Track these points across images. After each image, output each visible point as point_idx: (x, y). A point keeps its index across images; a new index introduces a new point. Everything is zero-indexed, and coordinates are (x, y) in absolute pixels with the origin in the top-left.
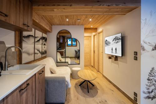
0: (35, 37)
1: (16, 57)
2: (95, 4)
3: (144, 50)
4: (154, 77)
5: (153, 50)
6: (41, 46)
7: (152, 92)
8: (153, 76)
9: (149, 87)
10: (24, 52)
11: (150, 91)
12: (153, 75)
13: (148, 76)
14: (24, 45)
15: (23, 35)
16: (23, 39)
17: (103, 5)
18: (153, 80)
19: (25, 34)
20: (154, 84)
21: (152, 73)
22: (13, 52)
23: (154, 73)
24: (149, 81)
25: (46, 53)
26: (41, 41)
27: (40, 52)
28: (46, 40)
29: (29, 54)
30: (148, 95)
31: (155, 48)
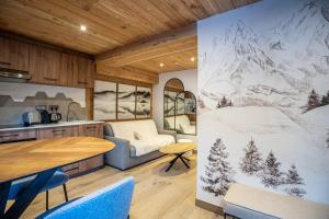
0: (117, 93)
3: (203, 107)
5: (219, 107)
7: (216, 181)
8: (218, 155)
9: (211, 172)
10: (96, 109)
11: (213, 179)
12: (219, 152)
13: (210, 153)
14: (96, 102)
15: (95, 92)
18: (218, 161)
19: (97, 89)
20: (219, 169)
21: (217, 149)
22: (83, 108)
23: (220, 150)
24: (212, 163)
25: (148, 114)
26: (133, 98)
27: (129, 110)
28: (148, 95)
29: (105, 112)
30: (209, 185)
31: (224, 103)
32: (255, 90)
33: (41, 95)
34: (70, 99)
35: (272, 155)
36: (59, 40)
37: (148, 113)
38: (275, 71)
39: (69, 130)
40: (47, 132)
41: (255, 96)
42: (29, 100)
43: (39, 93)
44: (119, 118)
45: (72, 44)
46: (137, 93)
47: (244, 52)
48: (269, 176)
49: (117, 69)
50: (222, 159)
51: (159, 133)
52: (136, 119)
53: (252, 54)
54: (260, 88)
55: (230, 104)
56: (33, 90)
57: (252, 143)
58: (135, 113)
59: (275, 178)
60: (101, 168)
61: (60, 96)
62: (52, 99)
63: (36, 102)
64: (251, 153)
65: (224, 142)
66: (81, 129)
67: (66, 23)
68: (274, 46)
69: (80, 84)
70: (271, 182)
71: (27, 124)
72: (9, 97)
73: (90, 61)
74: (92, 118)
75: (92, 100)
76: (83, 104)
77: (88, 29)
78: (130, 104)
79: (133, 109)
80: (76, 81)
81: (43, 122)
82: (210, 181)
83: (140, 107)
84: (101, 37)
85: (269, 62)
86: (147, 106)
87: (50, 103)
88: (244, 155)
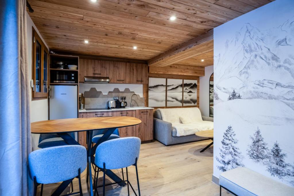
0: (167, 86)
1: (144, 102)
2: (174, 53)
3: (217, 98)
4: (231, 142)
5: (230, 99)
6: (182, 94)
7: (228, 163)
8: (229, 140)
9: (224, 155)
10: (150, 99)
11: (226, 161)
12: (230, 138)
13: (223, 138)
14: (150, 93)
15: (149, 86)
16: (150, 89)
17: (180, 52)
18: (230, 145)
19: (151, 84)
20: (231, 153)
21: (228, 135)
22: (141, 98)
23: (231, 136)
24: (225, 146)
25: (195, 103)
26: (180, 89)
27: (177, 100)
28: (195, 86)
29: (157, 100)
30: (223, 165)
31: (234, 96)
32: (261, 84)
33: (117, 90)
34: (133, 92)
35: (277, 146)
36: (124, 55)
37: (194, 101)
38: (280, 66)
39: (130, 113)
40: (118, 113)
41: (260, 89)
42: (110, 94)
43: (115, 89)
44: (168, 105)
45: (132, 57)
46: (183, 85)
47: (251, 51)
48: (275, 166)
49: (165, 68)
50: (233, 144)
51: (203, 119)
52: (183, 107)
53: (259, 52)
54: (265, 82)
55: (239, 97)
56: (112, 87)
57: (258, 132)
58: (182, 101)
59: (280, 168)
60: (151, 141)
61: (127, 90)
62: (122, 92)
63: (114, 94)
64: (257, 142)
65: (234, 129)
66: (137, 112)
67: (125, 47)
68: (279, 43)
69: (138, 82)
70: (277, 172)
71: (109, 108)
72: (101, 92)
73: (144, 65)
74: (147, 105)
75: (147, 92)
76: (141, 95)
77: (138, 48)
78: (178, 94)
79: (180, 98)
80: (135, 80)
81: (116, 107)
82: (224, 162)
83: (187, 97)
84: (147, 50)
85: (275, 58)
86: (194, 96)
87: (121, 95)
88: (251, 142)
